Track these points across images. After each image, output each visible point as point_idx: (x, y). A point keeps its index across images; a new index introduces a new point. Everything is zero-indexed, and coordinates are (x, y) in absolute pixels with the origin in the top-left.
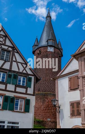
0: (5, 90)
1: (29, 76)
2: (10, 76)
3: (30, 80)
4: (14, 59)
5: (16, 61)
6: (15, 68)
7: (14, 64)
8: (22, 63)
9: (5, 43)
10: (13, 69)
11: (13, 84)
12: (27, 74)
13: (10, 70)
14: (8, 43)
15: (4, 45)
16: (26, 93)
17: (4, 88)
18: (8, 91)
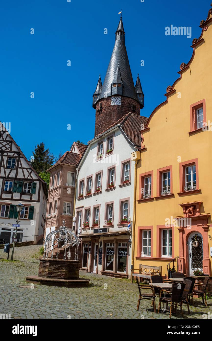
0: (12, 199)
1: (35, 182)
2: (15, 185)
3: (35, 185)
4: (20, 166)
5: (21, 168)
6: (20, 176)
7: (20, 170)
8: (27, 169)
9: (11, 149)
10: (18, 177)
11: (18, 192)
12: (32, 180)
13: (16, 179)
14: (14, 149)
15: (10, 152)
16: (31, 201)
17: (10, 197)
18: (14, 200)
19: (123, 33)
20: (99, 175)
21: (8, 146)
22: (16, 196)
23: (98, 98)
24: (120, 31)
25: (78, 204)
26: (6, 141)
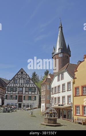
2: (29, 89)
3: (36, 89)
5: (31, 83)
6: (31, 86)
10: (30, 87)
12: (35, 87)
14: (28, 77)
15: (26, 78)
16: (35, 94)
17: (28, 93)
19: (62, 28)
20: (59, 86)
21: (25, 76)
22: (30, 93)
23: (54, 54)
24: (60, 27)
25: (52, 96)
26: (25, 75)
